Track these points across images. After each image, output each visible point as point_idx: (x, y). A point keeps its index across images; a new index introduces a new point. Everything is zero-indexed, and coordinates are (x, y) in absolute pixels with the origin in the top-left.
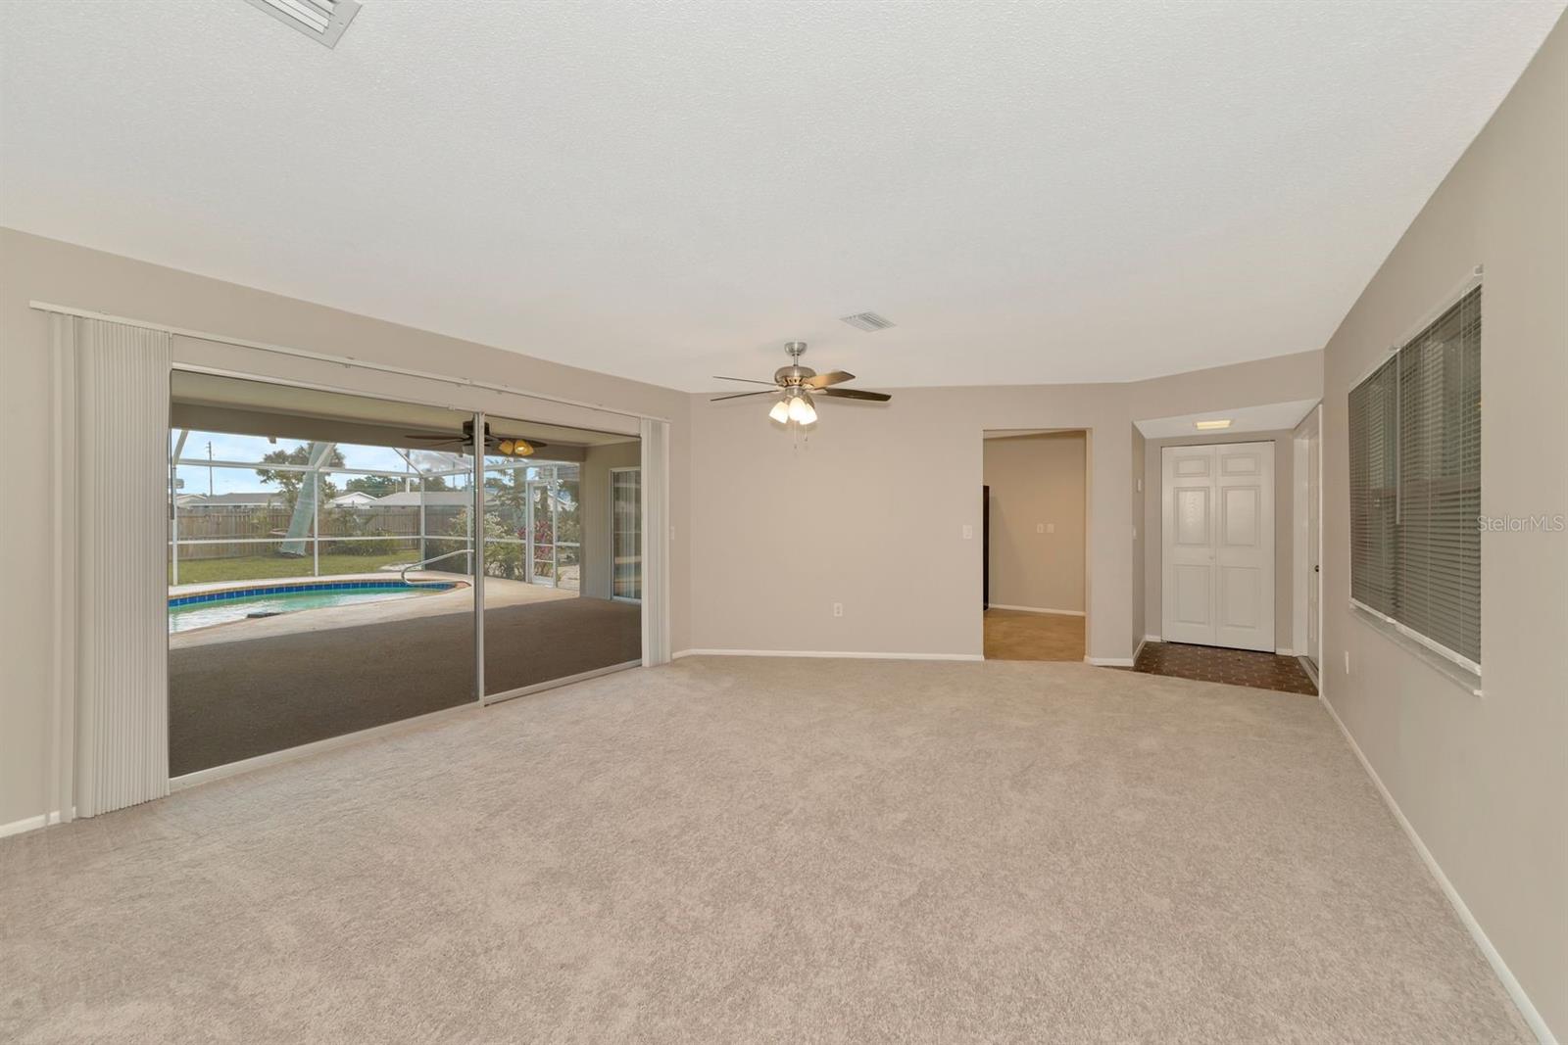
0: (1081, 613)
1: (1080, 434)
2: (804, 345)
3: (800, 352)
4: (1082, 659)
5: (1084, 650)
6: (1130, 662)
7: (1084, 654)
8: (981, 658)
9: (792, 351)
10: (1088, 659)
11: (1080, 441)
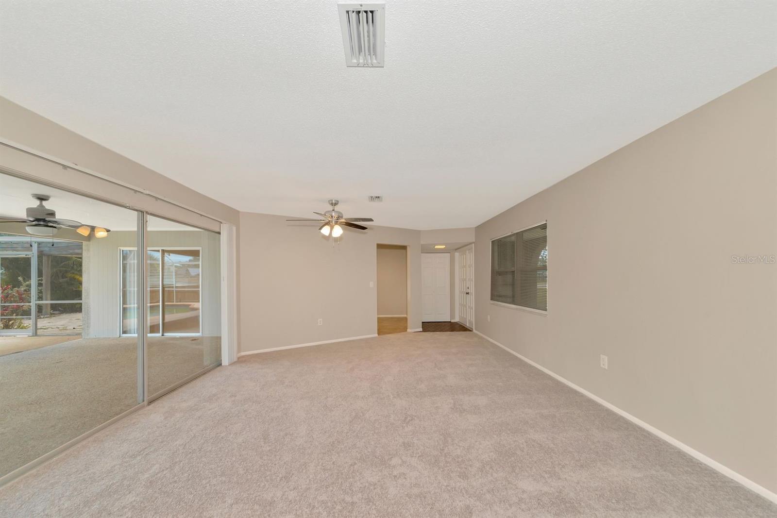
0: (406, 316)
1: (404, 248)
2: (338, 201)
3: (336, 204)
4: (406, 331)
5: (407, 326)
6: (421, 330)
7: (407, 329)
8: (377, 335)
9: (332, 204)
10: (408, 330)
11: (404, 251)
